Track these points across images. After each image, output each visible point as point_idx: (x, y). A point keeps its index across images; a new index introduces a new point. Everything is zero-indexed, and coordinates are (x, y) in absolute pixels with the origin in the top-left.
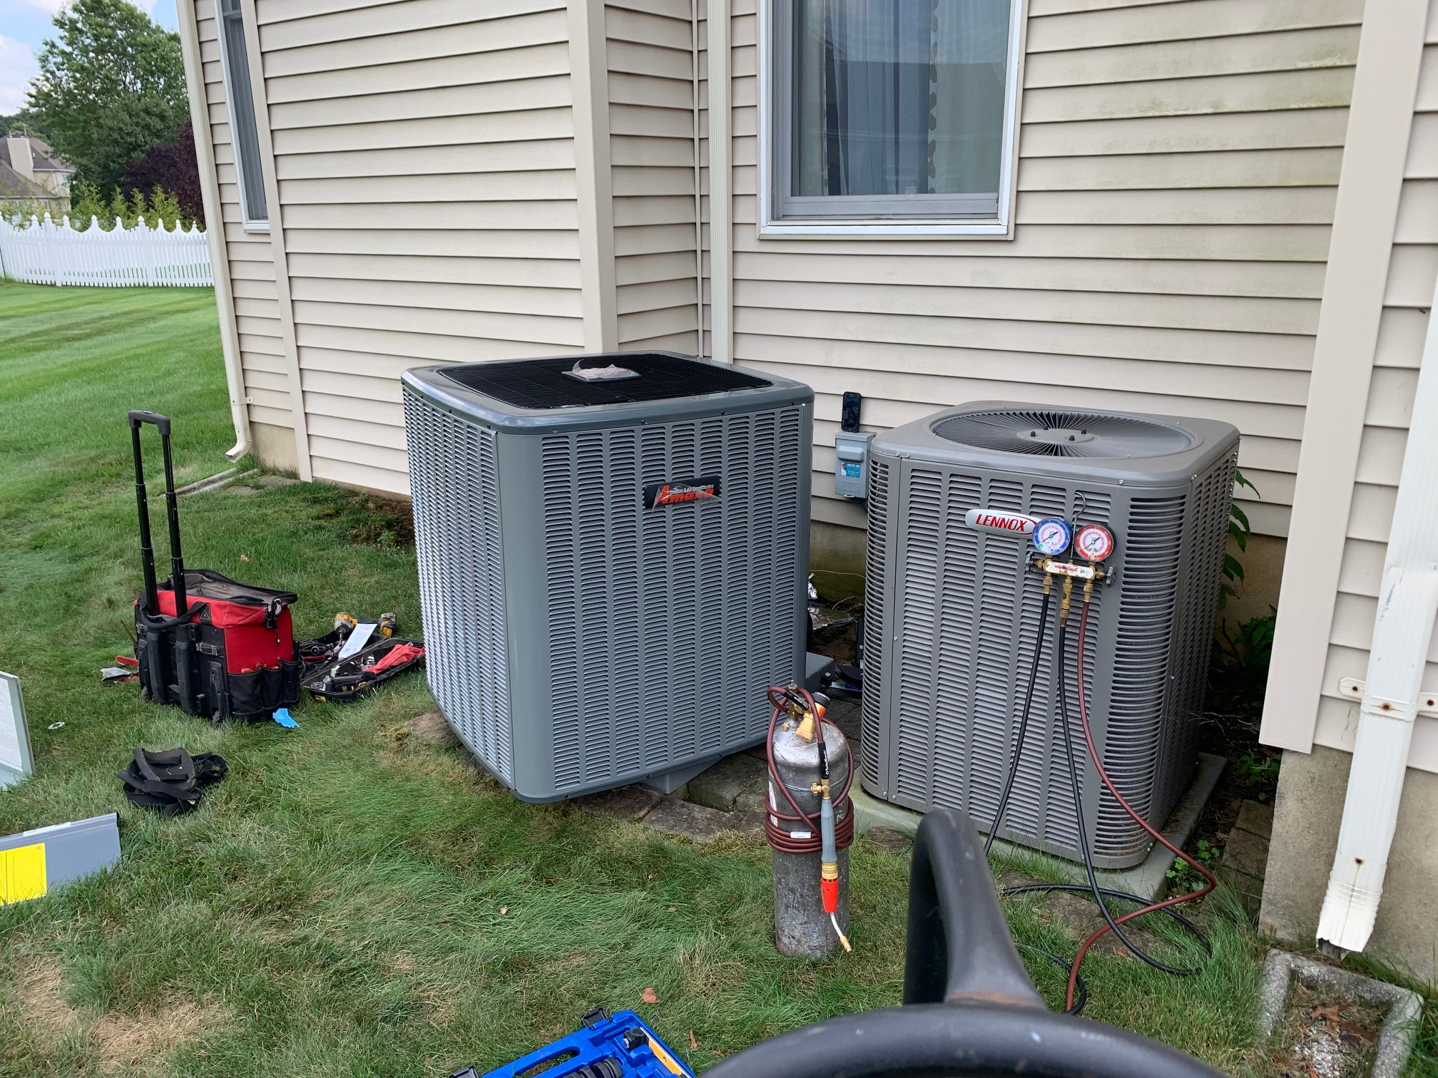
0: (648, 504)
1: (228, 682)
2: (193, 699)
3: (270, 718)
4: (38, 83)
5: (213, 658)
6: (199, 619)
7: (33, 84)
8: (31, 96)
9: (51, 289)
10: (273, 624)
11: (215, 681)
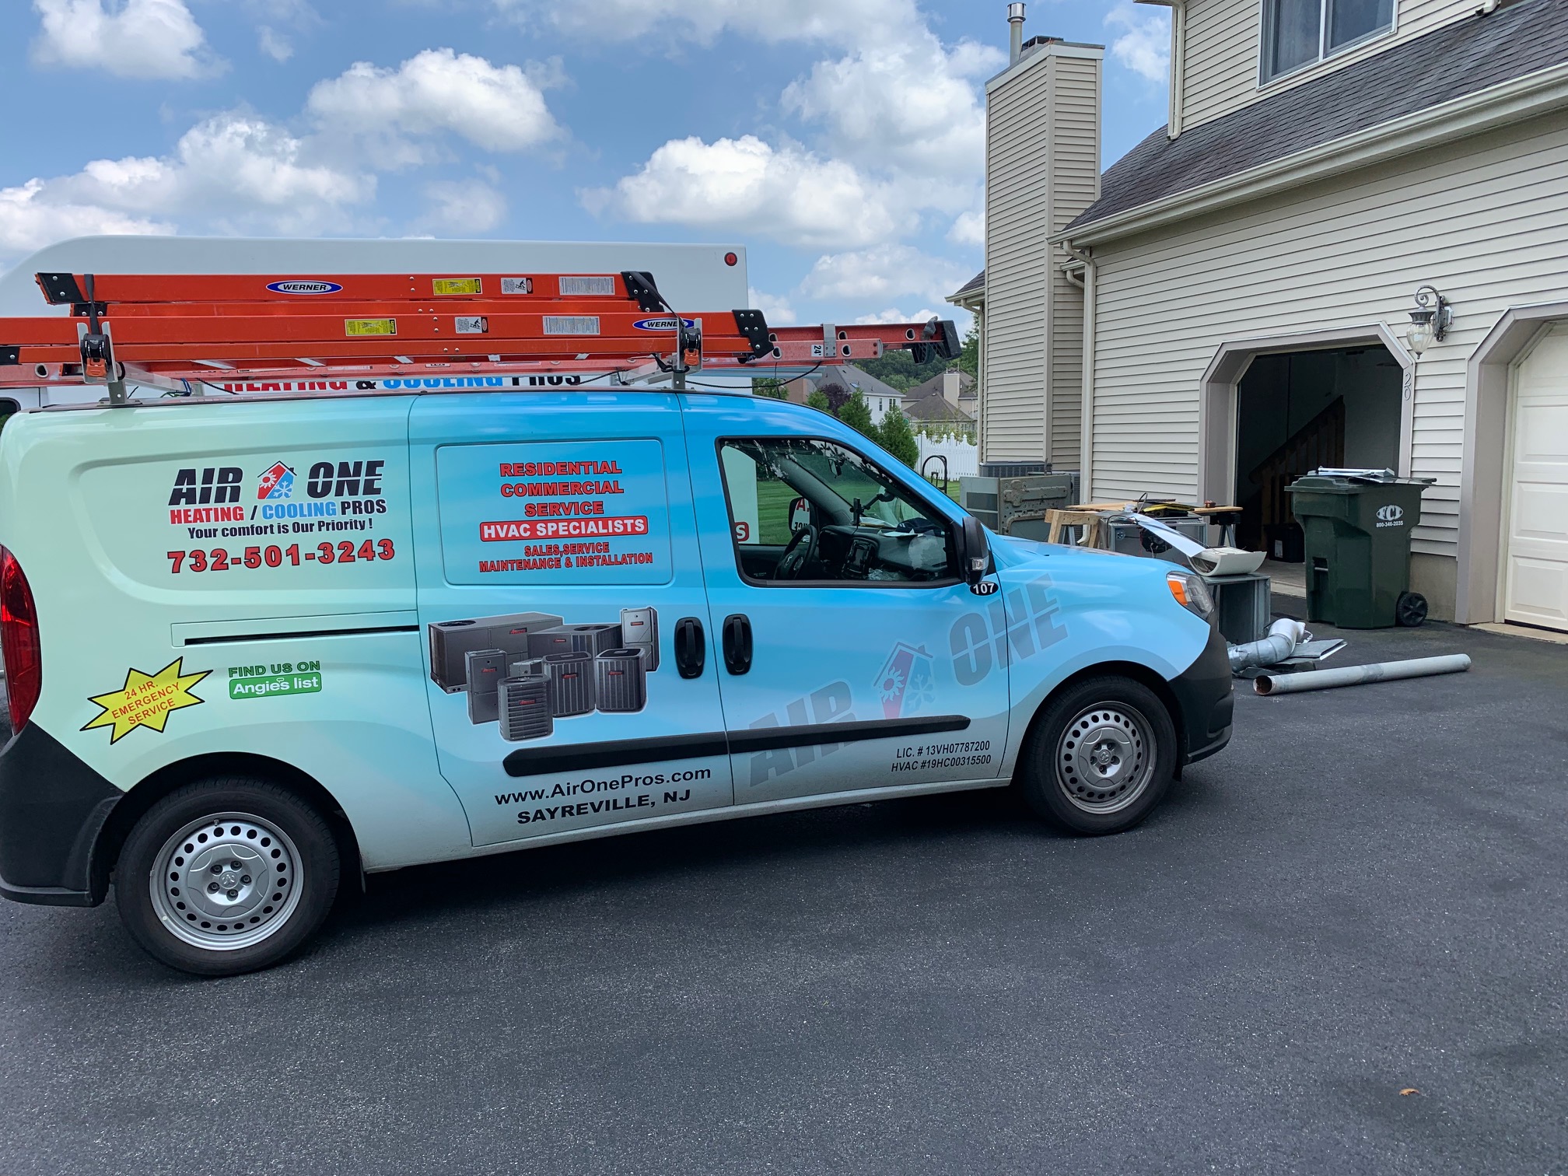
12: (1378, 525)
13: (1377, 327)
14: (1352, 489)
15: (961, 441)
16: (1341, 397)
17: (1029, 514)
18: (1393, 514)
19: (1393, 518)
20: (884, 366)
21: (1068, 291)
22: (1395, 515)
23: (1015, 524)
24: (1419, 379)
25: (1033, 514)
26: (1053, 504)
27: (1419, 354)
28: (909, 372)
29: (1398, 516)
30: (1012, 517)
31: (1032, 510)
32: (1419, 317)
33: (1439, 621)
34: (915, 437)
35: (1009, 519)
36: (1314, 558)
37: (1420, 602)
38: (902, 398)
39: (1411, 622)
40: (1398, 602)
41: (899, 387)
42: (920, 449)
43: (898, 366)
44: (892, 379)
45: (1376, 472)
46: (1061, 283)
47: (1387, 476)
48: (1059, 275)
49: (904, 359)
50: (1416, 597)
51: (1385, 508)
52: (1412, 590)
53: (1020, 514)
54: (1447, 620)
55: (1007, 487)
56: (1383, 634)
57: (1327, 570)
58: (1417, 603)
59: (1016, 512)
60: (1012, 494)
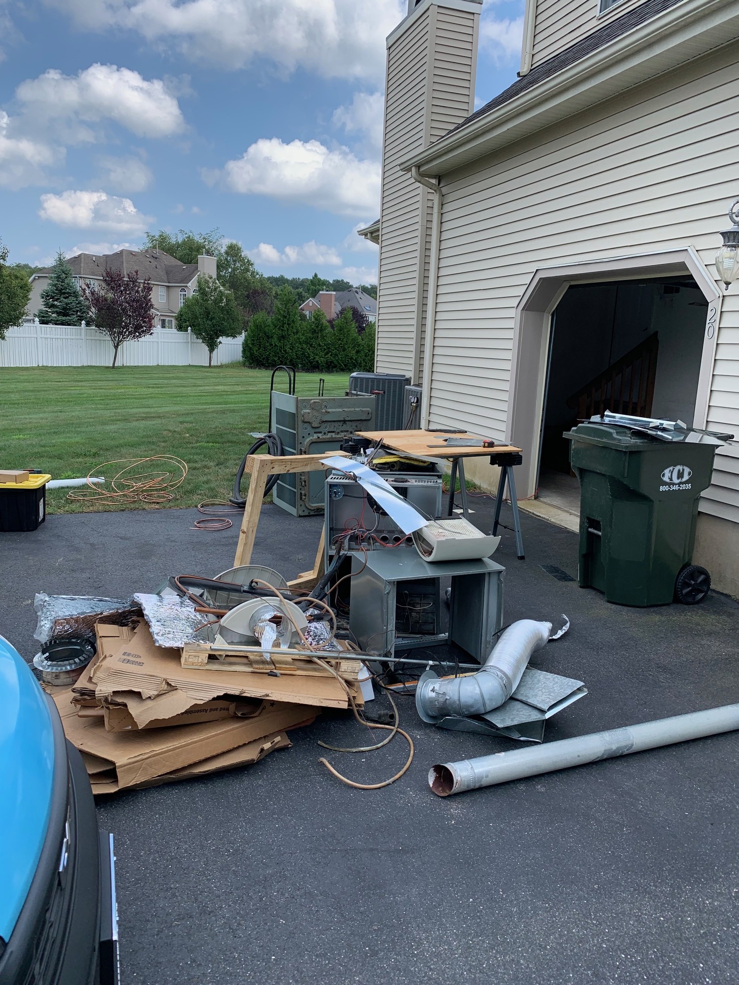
12: (662, 488)
13: (685, 253)
14: (635, 445)
16: (656, 333)
17: (329, 435)
18: (680, 475)
19: (680, 480)
22: (682, 477)
23: (313, 444)
24: (725, 315)
25: (333, 435)
26: (356, 426)
27: (728, 284)
29: (686, 477)
30: (311, 438)
31: (333, 432)
32: (732, 238)
33: (722, 594)
35: (308, 440)
36: (588, 518)
37: (702, 577)
39: (690, 600)
40: (677, 580)
45: (666, 424)
47: (678, 429)
50: (698, 572)
51: (671, 468)
52: (695, 563)
53: (320, 435)
54: (731, 594)
55: (305, 407)
56: (657, 618)
57: (600, 533)
58: (699, 577)
59: (315, 433)
60: (310, 414)
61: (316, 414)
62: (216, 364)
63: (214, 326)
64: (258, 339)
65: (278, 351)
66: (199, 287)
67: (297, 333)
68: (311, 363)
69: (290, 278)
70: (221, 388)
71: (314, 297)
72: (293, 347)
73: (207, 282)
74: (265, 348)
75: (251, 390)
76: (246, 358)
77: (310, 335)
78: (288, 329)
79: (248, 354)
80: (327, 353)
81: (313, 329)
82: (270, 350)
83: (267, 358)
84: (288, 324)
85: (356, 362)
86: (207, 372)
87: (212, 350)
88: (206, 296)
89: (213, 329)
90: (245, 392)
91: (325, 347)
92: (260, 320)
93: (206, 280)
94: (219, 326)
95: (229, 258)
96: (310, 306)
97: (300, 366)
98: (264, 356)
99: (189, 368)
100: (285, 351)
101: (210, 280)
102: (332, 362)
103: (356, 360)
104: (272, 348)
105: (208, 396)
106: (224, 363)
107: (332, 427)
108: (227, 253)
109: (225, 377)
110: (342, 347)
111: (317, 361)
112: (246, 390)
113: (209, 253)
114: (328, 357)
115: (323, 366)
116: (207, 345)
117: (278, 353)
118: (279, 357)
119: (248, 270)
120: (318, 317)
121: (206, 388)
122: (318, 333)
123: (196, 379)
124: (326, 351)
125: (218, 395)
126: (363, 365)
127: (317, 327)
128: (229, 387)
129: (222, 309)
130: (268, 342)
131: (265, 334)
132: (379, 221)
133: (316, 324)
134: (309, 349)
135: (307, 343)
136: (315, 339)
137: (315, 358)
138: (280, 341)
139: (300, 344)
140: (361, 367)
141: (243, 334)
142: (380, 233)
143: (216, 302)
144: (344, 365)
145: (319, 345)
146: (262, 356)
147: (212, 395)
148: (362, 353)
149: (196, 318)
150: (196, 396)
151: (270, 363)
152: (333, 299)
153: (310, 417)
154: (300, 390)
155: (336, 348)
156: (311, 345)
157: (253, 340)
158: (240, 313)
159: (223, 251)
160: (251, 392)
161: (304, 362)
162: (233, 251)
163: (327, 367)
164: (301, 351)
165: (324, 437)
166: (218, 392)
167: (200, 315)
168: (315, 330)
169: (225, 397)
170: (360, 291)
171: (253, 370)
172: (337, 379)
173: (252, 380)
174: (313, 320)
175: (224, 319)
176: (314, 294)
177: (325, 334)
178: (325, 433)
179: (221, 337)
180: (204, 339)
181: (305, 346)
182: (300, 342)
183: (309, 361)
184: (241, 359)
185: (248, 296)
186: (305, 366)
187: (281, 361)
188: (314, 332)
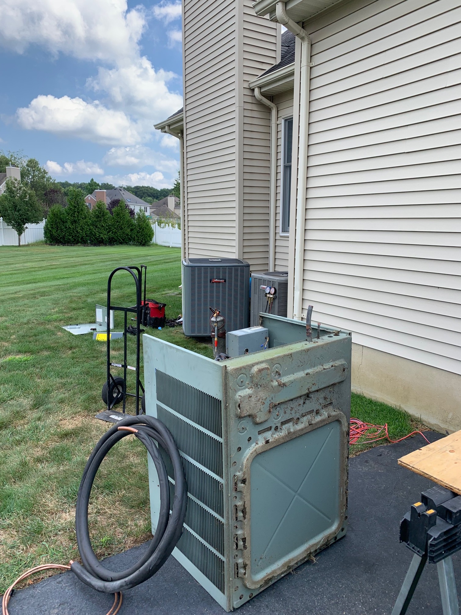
0: (210, 282)
1: (150, 319)
2: (144, 322)
3: (157, 328)
4: (177, 180)
5: (148, 314)
6: (147, 306)
7: (176, 180)
8: (175, 184)
9: (168, 248)
10: (160, 309)
11: (148, 318)
15: (175, 227)
20: (144, 193)
21: (254, 107)
26: (325, 399)
28: (154, 197)
30: (254, 446)
31: (291, 421)
34: (152, 225)
38: (150, 207)
41: (150, 202)
42: (154, 231)
43: (149, 194)
44: (147, 199)
46: (249, 99)
48: (248, 92)
49: (152, 191)
59: (260, 433)
60: (253, 399)
61: (262, 394)
62: (24, 244)
63: (21, 216)
64: (55, 224)
65: (72, 232)
66: (7, 187)
67: (85, 218)
68: (97, 239)
69: (72, 183)
70: (29, 264)
71: (91, 193)
72: (83, 228)
73: (13, 183)
74: (61, 230)
75: (55, 265)
76: (47, 238)
77: (95, 219)
78: (78, 216)
79: (49, 235)
80: (109, 232)
81: (97, 215)
82: (66, 231)
83: (64, 237)
84: (78, 212)
85: (131, 237)
86: (17, 251)
87: (20, 234)
88: (13, 193)
89: (20, 218)
90: (50, 267)
91: (107, 227)
92: (56, 210)
93: (12, 182)
94: (25, 215)
95: (29, 169)
96: (90, 200)
97: (89, 241)
98: (61, 236)
99: (2, 248)
100: (77, 231)
101: (15, 182)
102: (113, 238)
103: (131, 236)
104: (67, 230)
105: (18, 273)
106: (30, 242)
107: (288, 411)
108: (27, 165)
109: (32, 254)
110: (119, 227)
111: (102, 238)
112: (51, 265)
113: (13, 165)
114: (110, 235)
115: (106, 241)
116: (16, 230)
117: (72, 233)
118: (73, 236)
119: (44, 177)
120: (100, 207)
121: (17, 265)
122: (101, 218)
123: (9, 257)
124: (108, 230)
125: (27, 272)
126: (136, 239)
127: (100, 213)
128: (36, 263)
129: (26, 203)
130: (63, 225)
131: (61, 220)
132: (181, 111)
133: (99, 211)
134: (95, 229)
135: (93, 225)
136: (99, 222)
137: (100, 236)
138: (72, 225)
139: (88, 226)
140: (135, 240)
141: (44, 220)
142: (184, 122)
143: (21, 198)
144: (123, 240)
145: (102, 226)
146: (60, 236)
147: (23, 273)
148: (135, 231)
149: (6, 210)
150: (7, 275)
151: (66, 241)
152: (105, 195)
153: (252, 404)
154: (95, 262)
155: (115, 228)
156: (96, 227)
157: (52, 225)
158: (41, 205)
159: (25, 164)
160: (55, 267)
161: (92, 239)
162: (33, 164)
163: (109, 242)
164: (89, 231)
165: (276, 436)
166: (27, 269)
167: (9, 208)
168: (99, 216)
169: (34, 273)
170: (122, 189)
171: (53, 247)
172: (119, 250)
173: (54, 255)
174: (97, 208)
175: (28, 210)
176: (91, 192)
177: (106, 219)
178: (276, 428)
179: (27, 224)
180: (13, 225)
181: (92, 227)
182: (88, 224)
183: (96, 238)
184: (43, 239)
185: (45, 194)
186: (92, 241)
187: (74, 239)
188: (98, 217)
